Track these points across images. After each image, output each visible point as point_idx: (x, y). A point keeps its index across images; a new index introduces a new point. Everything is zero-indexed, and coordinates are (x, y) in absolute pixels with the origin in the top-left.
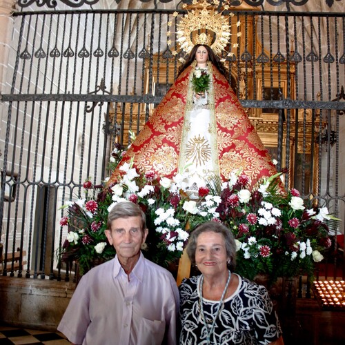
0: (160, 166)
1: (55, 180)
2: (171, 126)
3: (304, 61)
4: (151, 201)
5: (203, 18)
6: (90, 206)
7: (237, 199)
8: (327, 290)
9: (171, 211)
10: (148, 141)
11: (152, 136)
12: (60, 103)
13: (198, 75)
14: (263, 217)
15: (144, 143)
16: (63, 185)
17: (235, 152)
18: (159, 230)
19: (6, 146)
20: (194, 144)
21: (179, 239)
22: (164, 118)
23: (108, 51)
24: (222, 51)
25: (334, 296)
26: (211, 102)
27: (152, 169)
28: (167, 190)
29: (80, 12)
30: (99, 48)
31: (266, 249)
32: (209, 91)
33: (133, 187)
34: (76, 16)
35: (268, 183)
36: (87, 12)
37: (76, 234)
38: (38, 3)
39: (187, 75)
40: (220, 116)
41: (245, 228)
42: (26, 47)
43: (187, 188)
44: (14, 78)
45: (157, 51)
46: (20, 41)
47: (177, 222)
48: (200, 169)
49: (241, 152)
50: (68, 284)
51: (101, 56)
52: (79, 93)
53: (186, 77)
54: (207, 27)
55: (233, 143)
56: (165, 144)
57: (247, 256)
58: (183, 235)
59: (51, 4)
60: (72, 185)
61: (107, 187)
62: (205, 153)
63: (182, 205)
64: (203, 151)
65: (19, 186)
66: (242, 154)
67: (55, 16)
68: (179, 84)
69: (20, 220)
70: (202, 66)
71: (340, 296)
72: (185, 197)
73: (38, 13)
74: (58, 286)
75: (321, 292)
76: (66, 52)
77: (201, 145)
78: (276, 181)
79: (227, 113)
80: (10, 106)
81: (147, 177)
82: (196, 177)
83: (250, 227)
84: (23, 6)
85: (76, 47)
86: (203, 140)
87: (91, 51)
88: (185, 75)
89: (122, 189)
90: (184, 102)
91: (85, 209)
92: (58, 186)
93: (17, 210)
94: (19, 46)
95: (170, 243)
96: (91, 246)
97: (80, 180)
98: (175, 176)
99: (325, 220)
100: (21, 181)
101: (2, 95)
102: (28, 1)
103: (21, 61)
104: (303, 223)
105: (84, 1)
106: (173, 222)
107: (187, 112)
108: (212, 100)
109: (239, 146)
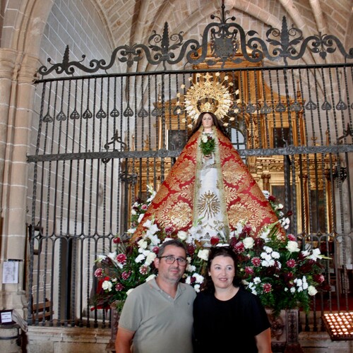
0: (177, 220)
1: (80, 233)
2: (185, 185)
5: (206, 89)
6: (120, 259)
7: (242, 246)
8: (337, 322)
10: (165, 199)
11: (168, 195)
12: (82, 161)
13: (205, 140)
14: (265, 260)
15: (163, 201)
16: (88, 237)
17: (240, 204)
19: (34, 203)
20: (205, 199)
21: (196, 282)
22: (179, 178)
23: (123, 111)
24: (225, 116)
25: (343, 327)
26: (217, 162)
27: (170, 223)
28: (184, 241)
29: (96, 77)
30: (115, 109)
31: (268, 286)
32: (215, 152)
33: (155, 240)
34: (92, 80)
35: (268, 231)
36: (102, 76)
37: (110, 283)
38: (57, 70)
39: (196, 140)
41: (250, 270)
42: (48, 112)
43: (202, 238)
44: (38, 140)
45: (168, 99)
46: (42, 106)
47: (194, 268)
48: (211, 221)
49: (246, 204)
50: (97, 330)
51: (117, 116)
52: (98, 151)
53: (195, 141)
55: (238, 197)
56: (180, 201)
58: (200, 279)
59: (69, 71)
60: (96, 237)
61: (133, 242)
62: (215, 206)
63: (197, 253)
64: (213, 204)
65: (47, 240)
66: (246, 206)
67: (73, 82)
68: (189, 147)
69: (49, 271)
70: (208, 131)
71: (349, 326)
72: (200, 246)
73: (57, 80)
74: (88, 332)
75: (331, 324)
76: (85, 113)
77: (211, 199)
78: (277, 227)
79: (232, 171)
80: (36, 166)
81: (167, 231)
82: (208, 227)
84: (43, 74)
85: (94, 109)
86: (212, 196)
87: (108, 112)
88: (194, 140)
89: (146, 243)
90: (195, 164)
91: (116, 261)
92: (84, 239)
93: (46, 262)
94: (42, 111)
96: (123, 292)
97: (104, 231)
98: (190, 228)
99: (318, 259)
100: (49, 235)
101: (28, 157)
102: (48, 69)
103: (44, 124)
104: (299, 263)
105: (99, 66)
106: (191, 268)
107: (198, 171)
108: (218, 160)
109: (244, 199)
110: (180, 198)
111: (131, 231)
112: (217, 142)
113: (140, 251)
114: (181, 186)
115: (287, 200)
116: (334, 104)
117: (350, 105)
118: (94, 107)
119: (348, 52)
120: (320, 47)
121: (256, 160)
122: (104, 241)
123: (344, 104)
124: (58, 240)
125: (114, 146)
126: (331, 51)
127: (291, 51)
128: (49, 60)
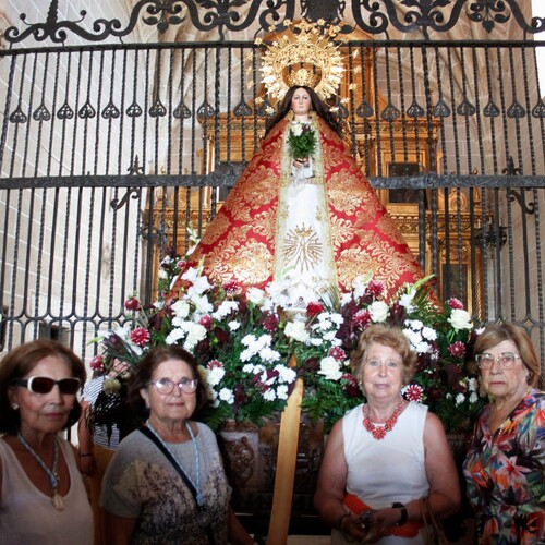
0: (245, 273)
1: (70, 313)
2: (260, 211)
3: (454, 114)
4: (234, 325)
5: (301, 47)
6: (138, 337)
7: (368, 316)
9: (267, 339)
10: (224, 236)
11: (230, 229)
12: (75, 190)
13: (298, 132)
15: (219, 239)
17: (359, 248)
18: (247, 368)
20: (296, 238)
21: (280, 381)
22: (248, 200)
23: (149, 108)
24: (332, 95)
26: (318, 174)
27: (233, 278)
28: (258, 307)
29: (103, 48)
30: (134, 104)
31: (417, 390)
32: (314, 156)
33: (204, 305)
34: (97, 54)
35: (414, 292)
36: (114, 47)
38: (36, 34)
39: (280, 133)
40: (333, 194)
42: (19, 106)
43: (290, 305)
46: (9, 95)
47: (276, 356)
48: (307, 277)
49: (369, 247)
51: (138, 115)
52: (104, 174)
53: (278, 136)
54: (308, 60)
55: (355, 235)
56: (252, 239)
58: (288, 375)
59: (57, 36)
63: (283, 329)
64: (310, 248)
65: (11, 324)
66: (370, 251)
67: (64, 56)
68: (268, 146)
70: (303, 119)
73: (36, 51)
76: (82, 110)
77: (307, 238)
78: (425, 290)
79: (343, 190)
81: (226, 289)
84: (12, 41)
85: (99, 102)
86: (309, 232)
87: (122, 109)
88: (277, 133)
89: (188, 307)
90: (278, 175)
91: (129, 342)
92: (75, 322)
94: (8, 103)
95: (267, 387)
97: (111, 310)
100: (16, 315)
102: (21, 32)
103: (11, 126)
105: (108, 31)
106: (271, 355)
107: (283, 188)
108: (320, 171)
109: (365, 238)
110: (250, 234)
112: (318, 137)
113: (175, 322)
114: (252, 213)
116: (503, 107)
117: (531, 109)
118: (99, 98)
119: (529, 22)
120: (483, 13)
123: (521, 108)
124: (32, 324)
126: (501, 19)
127: (435, 17)
128: (23, 17)
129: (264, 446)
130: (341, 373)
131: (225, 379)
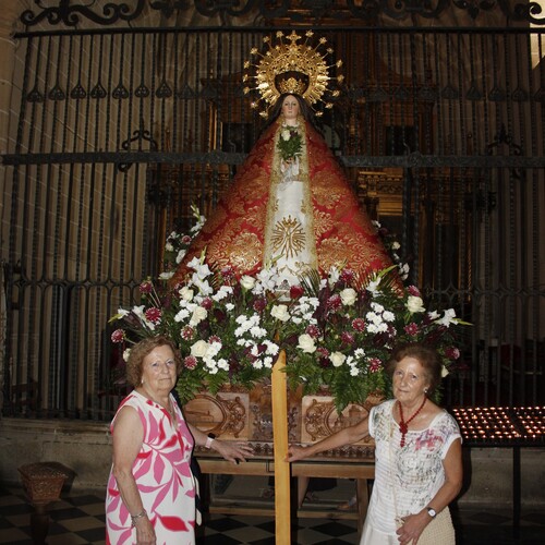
0: (240, 259)
1: (85, 278)
2: (252, 205)
4: (230, 306)
5: (291, 56)
6: (151, 315)
7: (339, 301)
9: (256, 318)
11: (227, 220)
12: (88, 166)
14: (372, 322)
16: (97, 284)
17: (337, 238)
18: (241, 342)
19: (13, 231)
20: (283, 229)
21: (267, 353)
22: (243, 195)
23: (156, 89)
24: (318, 101)
25: (479, 427)
26: (304, 172)
28: (250, 291)
29: (113, 32)
31: (376, 362)
32: (301, 157)
33: (205, 288)
34: (107, 37)
35: (379, 279)
36: (123, 31)
38: (50, 18)
39: (272, 136)
40: (316, 190)
41: (349, 337)
42: (36, 86)
43: (276, 287)
44: (20, 131)
45: (227, 72)
46: (26, 76)
47: (264, 332)
48: (291, 262)
49: (346, 238)
51: (146, 96)
52: (115, 150)
53: (270, 139)
54: (297, 69)
55: (334, 227)
56: (245, 230)
57: (354, 372)
58: (273, 348)
59: (70, 20)
60: (110, 285)
61: (172, 290)
62: (298, 240)
63: (270, 310)
64: (295, 237)
65: (33, 289)
66: (347, 241)
67: (77, 39)
68: (261, 147)
70: (291, 122)
72: (273, 300)
73: (51, 34)
74: (95, 428)
76: (93, 91)
77: (292, 229)
78: (394, 275)
79: (325, 186)
80: (16, 172)
81: (224, 276)
83: (357, 335)
84: (28, 24)
85: (109, 84)
86: (295, 223)
87: (131, 90)
88: (269, 135)
89: (192, 291)
90: (269, 173)
91: (144, 319)
92: (90, 287)
94: (25, 84)
95: (255, 358)
97: (122, 276)
98: (259, 272)
99: (451, 324)
100: (37, 280)
101: (4, 156)
102: (36, 15)
103: (30, 105)
104: (423, 330)
105: (117, 15)
106: (259, 332)
107: (273, 185)
108: (305, 170)
109: (343, 229)
110: (244, 226)
111: (164, 276)
112: (304, 140)
113: (182, 303)
114: (246, 207)
115: (404, 235)
116: (484, 91)
117: (510, 94)
121: (359, 175)
122: (121, 291)
123: (501, 92)
124: (51, 288)
125: (140, 143)
126: (486, 6)
127: (423, 4)
128: (38, 1)
129: (253, 404)
130: (315, 348)
131: (222, 351)
